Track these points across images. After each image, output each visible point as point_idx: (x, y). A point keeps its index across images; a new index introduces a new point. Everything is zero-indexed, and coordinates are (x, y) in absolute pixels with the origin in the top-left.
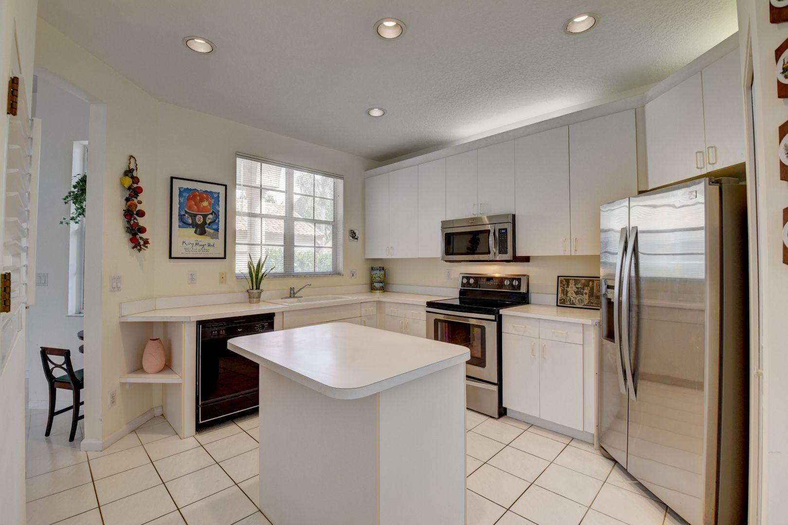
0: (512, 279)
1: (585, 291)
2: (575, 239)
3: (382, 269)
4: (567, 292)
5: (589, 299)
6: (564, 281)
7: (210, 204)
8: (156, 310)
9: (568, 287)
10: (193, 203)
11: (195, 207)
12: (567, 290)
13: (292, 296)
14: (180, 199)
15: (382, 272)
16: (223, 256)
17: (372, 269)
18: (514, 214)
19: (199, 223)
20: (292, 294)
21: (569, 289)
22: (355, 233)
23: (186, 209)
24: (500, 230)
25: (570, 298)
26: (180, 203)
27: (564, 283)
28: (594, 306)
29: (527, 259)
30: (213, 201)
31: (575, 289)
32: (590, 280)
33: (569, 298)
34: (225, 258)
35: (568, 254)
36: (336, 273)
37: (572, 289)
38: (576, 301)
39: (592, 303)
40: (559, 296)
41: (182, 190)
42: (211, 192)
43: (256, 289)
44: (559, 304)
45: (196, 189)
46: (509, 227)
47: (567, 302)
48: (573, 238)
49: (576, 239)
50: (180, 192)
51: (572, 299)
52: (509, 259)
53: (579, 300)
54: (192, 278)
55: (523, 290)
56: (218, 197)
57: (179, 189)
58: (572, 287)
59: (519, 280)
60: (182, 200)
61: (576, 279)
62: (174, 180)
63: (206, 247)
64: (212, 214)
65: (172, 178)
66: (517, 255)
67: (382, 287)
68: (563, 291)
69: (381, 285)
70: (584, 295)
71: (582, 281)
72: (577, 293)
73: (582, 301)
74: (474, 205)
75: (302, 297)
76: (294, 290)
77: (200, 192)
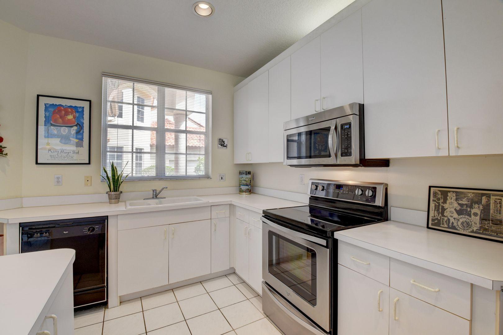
0: (363, 189)
1: (473, 211)
2: (455, 129)
3: (247, 173)
4: (444, 209)
5: (481, 223)
6: (440, 193)
7: (74, 117)
8: (22, 207)
9: (445, 202)
10: (58, 116)
11: (60, 120)
12: (443, 207)
13: (154, 197)
14: (46, 113)
15: (249, 176)
16: (88, 162)
17: (241, 173)
18: (362, 103)
19: (64, 133)
20: (156, 195)
21: (446, 206)
22: (224, 142)
23: (51, 122)
24: (342, 126)
25: (449, 219)
26: (45, 117)
27: (439, 196)
28: (491, 235)
29: (385, 163)
30: (77, 115)
31: (456, 205)
32: (483, 195)
33: (446, 218)
34: (89, 163)
35: (444, 153)
36: (207, 177)
37: (451, 205)
38: (458, 224)
39: (486, 230)
40: (431, 214)
41: (47, 106)
42: (76, 107)
43: (114, 191)
44: (430, 226)
45: (61, 105)
46: (354, 121)
47: (443, 224)
48: (453, 128)
49: (458, 129)
50: (46, 107)
51: (452, 220)
52: (353, 163)
53: (462, 223)
54: (58, 181)
55: (379, 202)
56: (83, 111)
57: (45, 105)
58: (451, 203)
59: (374, 190)
60: (47, 114)
61: (459, 191)
62: (40, 98)
63: (71, 154)
64: (76, 125)
65: (38, 96)
66: (366, 158)
67: (248, 189)
68: (437, 208)
69: (247, 187)
70: (473, 216)
71: (469, 195)
72: (459, 212)
73: (468, 225)
74: (317, 100)
75: (165, 198)
76: (156, 192)
77: (65, 107)
